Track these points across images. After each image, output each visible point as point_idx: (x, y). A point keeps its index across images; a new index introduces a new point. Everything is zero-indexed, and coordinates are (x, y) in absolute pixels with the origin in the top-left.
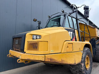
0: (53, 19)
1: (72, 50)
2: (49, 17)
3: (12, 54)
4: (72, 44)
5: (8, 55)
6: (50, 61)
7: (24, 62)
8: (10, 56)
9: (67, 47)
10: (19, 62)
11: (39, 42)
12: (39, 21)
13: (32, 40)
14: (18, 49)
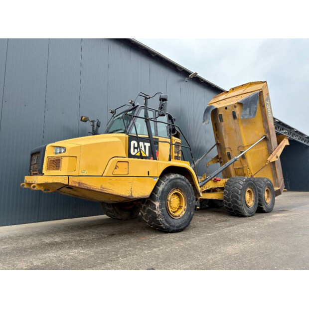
0: (118, 117)
1: (126, 173)
2: (112, 112)
3: (28, 182)
4: (128, 162)
5: (22, 184)
6: (77, 185)
7: (43, 190)
8: (25, 187)
9: (114, 167)
10: (35, 189)
11: (63, 157)
12: (93, 122)
13: (54, 155)
14: (36, 171)
